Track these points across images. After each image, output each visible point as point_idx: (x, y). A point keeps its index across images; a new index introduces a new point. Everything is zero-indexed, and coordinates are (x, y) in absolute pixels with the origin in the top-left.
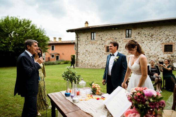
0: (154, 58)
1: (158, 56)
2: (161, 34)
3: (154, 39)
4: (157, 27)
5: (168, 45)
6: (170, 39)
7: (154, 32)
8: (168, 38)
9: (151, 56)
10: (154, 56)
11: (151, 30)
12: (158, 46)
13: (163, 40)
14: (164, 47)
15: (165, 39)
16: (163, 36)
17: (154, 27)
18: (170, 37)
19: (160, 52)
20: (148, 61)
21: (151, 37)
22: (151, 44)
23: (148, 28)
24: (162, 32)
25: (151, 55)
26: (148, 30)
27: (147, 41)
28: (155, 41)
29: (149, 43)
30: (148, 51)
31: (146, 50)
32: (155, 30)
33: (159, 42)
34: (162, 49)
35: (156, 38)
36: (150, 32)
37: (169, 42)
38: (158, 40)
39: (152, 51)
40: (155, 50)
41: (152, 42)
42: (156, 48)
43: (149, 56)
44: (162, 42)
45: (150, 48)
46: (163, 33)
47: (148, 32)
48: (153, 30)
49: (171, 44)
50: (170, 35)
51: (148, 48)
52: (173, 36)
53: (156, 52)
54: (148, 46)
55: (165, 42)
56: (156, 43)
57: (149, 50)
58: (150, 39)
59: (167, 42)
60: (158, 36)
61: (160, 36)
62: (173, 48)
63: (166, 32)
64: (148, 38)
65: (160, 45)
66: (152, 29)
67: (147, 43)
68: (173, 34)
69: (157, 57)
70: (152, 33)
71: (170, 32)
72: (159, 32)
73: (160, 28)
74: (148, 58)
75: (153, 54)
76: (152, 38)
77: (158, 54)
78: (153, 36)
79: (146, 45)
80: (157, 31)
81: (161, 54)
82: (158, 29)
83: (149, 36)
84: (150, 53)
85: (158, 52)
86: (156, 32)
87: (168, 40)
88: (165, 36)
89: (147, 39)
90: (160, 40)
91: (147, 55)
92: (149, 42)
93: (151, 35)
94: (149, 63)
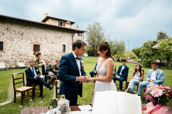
0: (24, 57)
1: (28, 54)
2: (30, 34)
3: (24, 38)
4: (27, 27)
5: (36, 45)
6: (38, 40)
7: (24, 31)
8: (36, 38)
9: (21, 55)
10: (25, 55)
11: (21, 28)
12: (28, 45)
13: (33, 40)
14: (33, 46)
15: (34, 39)
16: (32, 36)
17: (24, 26)
18: (38, 38)
19: (30, 51)
20: (19, 59)
21: (21, 35)
22: (21, 43)
23: (18, 26)
24: (31, 32)
25: (22, 53)
26: (18, 27)
27: (18, 38)
28: (25, 40)
29: (20, 42)
30: (18, 50)
31: (16, 48)
32: (26, 29)
33: (29, 41)
34: (31, 48)
35: (26, 37)
36: (20, 30)
37: (37, 42)
38: (28, 39)
39: (23, 50)
40: (25, 49)
41: (23, 41)
42: (26, 47)
43: (19, 54)
44: (32, 42)
45: (20, 47)
46: (32, 34)
47: (18, 30)
48: (23, 29)
49: (39, 44)
50: (37, 36)
51: (19, 47)
52: (40, 38)
53: (26, 51)
54: (18, 44)
55: (34, 42)
56: (26, 41)
57: (19, 48)
58: (20, 37)
59: (36, 42)
60: (28, 35)
61: (29, 36)
62: (40, 48)
63: (35, 33)
64: (19, 36)
65: (30, 44)
66: (23, 27)
67: (17, 41)
68: (40, 36)
69: (27, 56)
70: (22, 32)
71: (38, 34)
72: (29, 32)
73: (30, 29)
74: (18, 56)
75: (23, 52)
76: (22, 37)
77: (28, 53)
78: (23, 35)
79: (17, 43)
80: (27, 30)
81: (30, 53)
82: (28, 29)
83: (19, 34)
84: (20, 51)
85: (28, 51)
86: (26, 32)
87: (36, 40)
88: (34, 36)
89: (17, 37)
90: (30, 39)
91: (17, 54)
92: (19, 40)
93: (21, 33)
94: (19, 62)
